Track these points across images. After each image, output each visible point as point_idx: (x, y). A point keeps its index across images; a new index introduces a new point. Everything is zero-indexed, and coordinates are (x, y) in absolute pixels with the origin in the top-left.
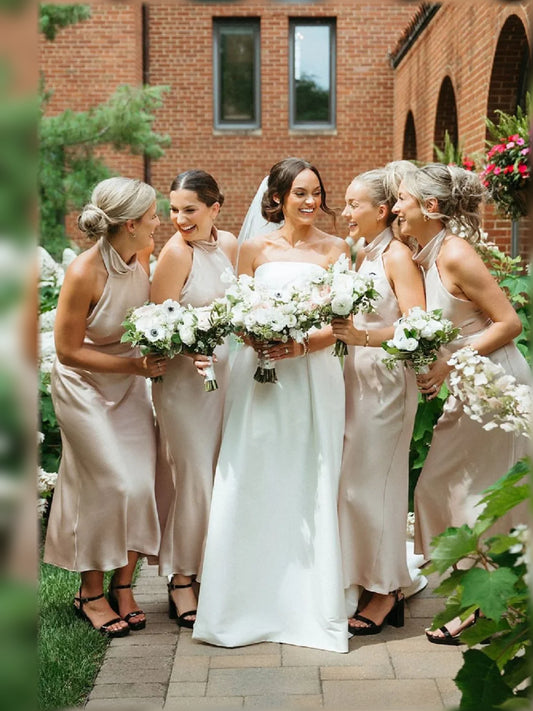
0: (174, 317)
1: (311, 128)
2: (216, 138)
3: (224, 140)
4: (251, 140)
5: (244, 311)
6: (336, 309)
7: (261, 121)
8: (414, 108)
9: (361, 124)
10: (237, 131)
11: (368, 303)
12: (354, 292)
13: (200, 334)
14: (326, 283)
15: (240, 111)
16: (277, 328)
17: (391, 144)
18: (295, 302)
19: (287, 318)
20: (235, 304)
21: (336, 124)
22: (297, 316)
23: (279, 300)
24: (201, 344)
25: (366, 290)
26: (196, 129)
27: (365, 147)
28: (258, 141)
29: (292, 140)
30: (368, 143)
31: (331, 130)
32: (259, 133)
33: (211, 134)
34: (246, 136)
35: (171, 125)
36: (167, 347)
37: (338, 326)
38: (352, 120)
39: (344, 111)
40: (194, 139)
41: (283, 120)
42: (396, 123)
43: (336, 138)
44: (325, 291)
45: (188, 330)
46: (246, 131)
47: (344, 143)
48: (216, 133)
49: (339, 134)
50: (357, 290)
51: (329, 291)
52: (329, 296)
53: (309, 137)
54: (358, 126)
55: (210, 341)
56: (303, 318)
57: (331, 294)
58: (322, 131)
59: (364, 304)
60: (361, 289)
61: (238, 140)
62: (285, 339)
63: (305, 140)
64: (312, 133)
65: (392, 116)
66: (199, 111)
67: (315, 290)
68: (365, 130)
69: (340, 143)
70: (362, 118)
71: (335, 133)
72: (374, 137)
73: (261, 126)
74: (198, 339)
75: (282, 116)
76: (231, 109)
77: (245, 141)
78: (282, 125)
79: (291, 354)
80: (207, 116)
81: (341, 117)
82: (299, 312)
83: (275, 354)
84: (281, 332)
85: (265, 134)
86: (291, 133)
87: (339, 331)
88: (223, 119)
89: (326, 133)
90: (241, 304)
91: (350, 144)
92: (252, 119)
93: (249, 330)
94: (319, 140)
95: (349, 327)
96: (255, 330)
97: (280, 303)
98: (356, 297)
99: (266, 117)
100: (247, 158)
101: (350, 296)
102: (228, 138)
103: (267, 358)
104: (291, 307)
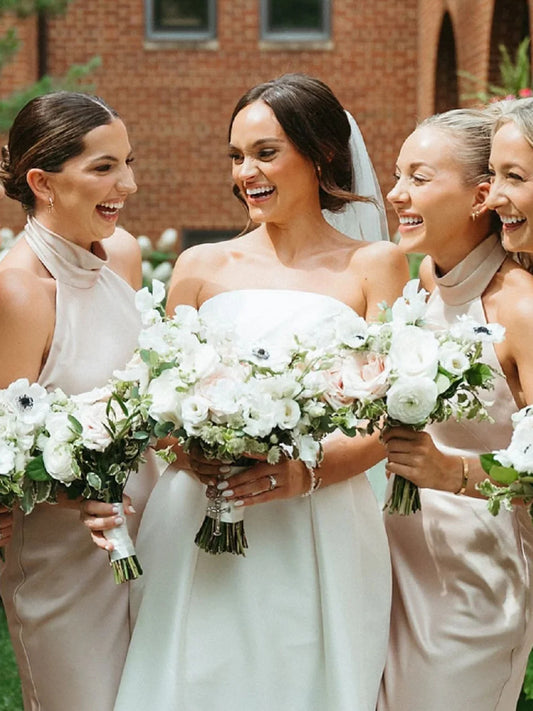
0: (31, 418)
1: (293, 38)
2: (148, 53)
3: (160, 57)
4: (201, 56)
5: (179, 389)
6: (396, 409)
7: (216, 26)
8: (453, 8)
9: (370, 33)
10: (180, 43)
11: (470, 397)
12: (440, 371)
13: (87, 458)
14: (374, 347)
15: (185, 12)
16: (257, 428)
17: (414, 63)
18: (297, 372)
19: (279, 405)
20: (158, 372)
21: (332, 34)
22: (302, 403)
23: (262, 364)
24: (94, 480)
25: (466, 366)
26: (117, 40)
27: (374, 68)
28: (212, 59)
29: (264, 57)
30: (379, 61)
31: (323, 42)
32: (214, 45)
33: (141, 47)
34: (193, 49)
35: (80, 33)
36: (17, 489)
37: (398, 446)
38: (356, 27)
39: (344, 13)
40: (114, 56)
41: (250, 27)
42: (423, 31)
43: (332, 53)
44: (372, 367)
45: (62, 450)
46: (195, 42)
47: (343, 62)
48: (149, 46)
49: (336, 47)
50: (447, 366)
51: (382, 367)
52: (381, 379)
53: (291, 52)
54: (364, 34)
55: (115, 470)
56: (317, 409)
57: (385, 374)
58: (310, 42)
59: (462, 398)
60: (456, 364)
61: (181, 56)
62: (274, 455)
63: (284, 57)
64: (295, 47)
65: (415, 21)
66: (123, 12)
67: (350, 360)
68: (375, 41)
69: (337, 61)
70: (370, 24)
71: (329, 46)
72: (389, 52)
73: (216, 36)
74: (85, 470)
75: (250, 20)
76: (171, 10)
77: (192, 59)
78: (250, 34)
79: (283, 490)
80: (135, 20)
81: (341, 23)
82: (308, 393)
83: (247, 489)
84: (266, 439)
85: (222, 47)
86: (263, 46)
87: (402, 457)
88: (159, 24)
89: (317, 46)
90: (173, 371)
91: (353, 64)
92: (203, 26)
93: (190, 432)
94: (305, 57)
95: (425, 449)
96: (206, 433)
97: (264, 371)
98: (445, 384)
99: (225, 20)
100: (195, 83)
101: (429, 381)
102: (169, 53)
103: (227, 499)
104: (288, 382)
